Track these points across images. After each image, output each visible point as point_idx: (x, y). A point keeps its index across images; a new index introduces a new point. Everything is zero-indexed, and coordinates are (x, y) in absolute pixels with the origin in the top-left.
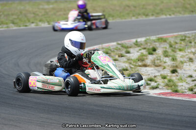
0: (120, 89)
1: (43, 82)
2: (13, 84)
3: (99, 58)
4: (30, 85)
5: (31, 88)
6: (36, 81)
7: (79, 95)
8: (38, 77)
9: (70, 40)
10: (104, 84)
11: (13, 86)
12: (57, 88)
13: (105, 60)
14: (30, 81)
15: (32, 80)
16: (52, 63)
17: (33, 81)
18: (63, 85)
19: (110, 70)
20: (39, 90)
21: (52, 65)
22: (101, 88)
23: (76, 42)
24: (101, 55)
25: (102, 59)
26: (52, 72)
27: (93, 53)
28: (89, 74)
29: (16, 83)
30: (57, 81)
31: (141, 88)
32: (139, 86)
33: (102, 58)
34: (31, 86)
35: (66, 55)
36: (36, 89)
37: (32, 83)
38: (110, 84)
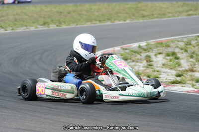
0: (140, 96)
1: (53, 89)
2: (17, 91)
3: (114, 62)
4: (37, 92)
5: (39, 96)
6: (45, 88)
7: (95, 102)
8: (46, 84)
9: (80, 42)
10: (122, 91)
11: (18, 93)
12: (69, 96)
13: (121, 65)
14: (37, 88)
15: (40, 87)
16: (61, 68)
17: (41, 89)
18: (76, 92)
19: (128, 75)
20: (48, 97)
21: (61, 71)
22: (120, 95)
23: (86, 44)
24: (116, 59)
25: (118, 64)
26: (61, 78)
27: (108, 58)
28: (103, 81)
29: (21, 90)
30: (69, 88)
31: (162, 94)
32: (159, 93)
33: (117, 62)
34: (39, 93)
35: (75, 59)
36: (45, 96)
37: (40, 90)
38: (129, 91)
